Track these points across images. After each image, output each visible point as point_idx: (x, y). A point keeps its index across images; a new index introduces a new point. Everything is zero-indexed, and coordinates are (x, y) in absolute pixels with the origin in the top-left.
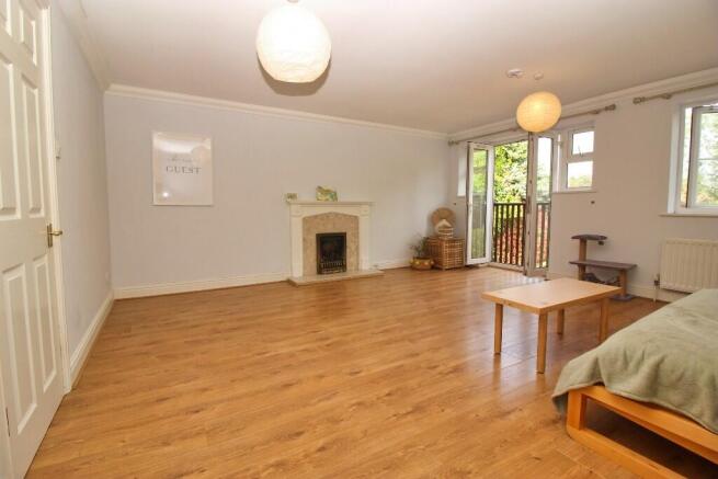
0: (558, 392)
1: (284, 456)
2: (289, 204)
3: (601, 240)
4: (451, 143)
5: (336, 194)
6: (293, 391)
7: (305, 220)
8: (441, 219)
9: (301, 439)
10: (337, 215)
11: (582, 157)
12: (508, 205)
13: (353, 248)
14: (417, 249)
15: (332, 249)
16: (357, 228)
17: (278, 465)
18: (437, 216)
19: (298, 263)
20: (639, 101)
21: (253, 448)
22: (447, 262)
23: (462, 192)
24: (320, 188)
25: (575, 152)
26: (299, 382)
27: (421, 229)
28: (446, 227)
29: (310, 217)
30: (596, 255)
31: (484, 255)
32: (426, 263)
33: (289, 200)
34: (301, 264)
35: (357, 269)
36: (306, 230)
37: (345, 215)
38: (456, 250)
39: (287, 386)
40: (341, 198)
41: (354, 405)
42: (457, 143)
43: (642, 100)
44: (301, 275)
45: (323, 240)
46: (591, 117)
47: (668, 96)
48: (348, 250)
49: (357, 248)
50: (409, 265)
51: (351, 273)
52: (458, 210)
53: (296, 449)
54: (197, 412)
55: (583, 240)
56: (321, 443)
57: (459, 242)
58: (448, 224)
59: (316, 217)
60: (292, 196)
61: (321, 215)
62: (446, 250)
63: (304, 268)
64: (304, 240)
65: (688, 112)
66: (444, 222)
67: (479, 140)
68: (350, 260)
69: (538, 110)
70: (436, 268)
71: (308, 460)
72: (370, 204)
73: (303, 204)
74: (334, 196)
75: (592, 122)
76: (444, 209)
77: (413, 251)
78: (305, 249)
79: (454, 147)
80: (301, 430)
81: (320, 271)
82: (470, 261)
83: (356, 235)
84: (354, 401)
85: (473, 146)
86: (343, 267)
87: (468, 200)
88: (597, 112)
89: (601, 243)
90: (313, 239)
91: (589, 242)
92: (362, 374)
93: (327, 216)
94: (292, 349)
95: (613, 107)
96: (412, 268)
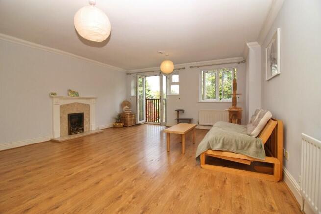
0: (197, 155)
1: (121, 206)
2: (52, 98)
3: (183, 111)
4: (128, 74)
5: (78, 93)
6: (102, 184)
7: (62, 107)
8: (126, 105)
9: (122, 198)
10: (79, 104)
11: (175, 84)
12: (152, 100)
13: (87, 120)
14: (116, 119)
15: (76, 122)
16: (89, 110)
17: (121, 209)
18: (123, 105)
19: (57, 130)
20: (191, 67)
21: (103, 209)
22: (130, 123)
23: (133, 94)
24: (70, 90)
25: (173, 81)
26: (102, 180)
27: (117, 110)
28: (127, 109)
29: (64, 105)
30: (182, 116)
31: (143, 120)
32: (121, 125)
33: (53, 96)
34: (60, 130)
35: (89, 131)
36: (62, 112)
37: (83, 104)
38: (133, 118)
39: (97, 183)
40: (81, 96)
41: (133, 181)
42: (131, 74)
43: (192, 67)
44: (59, 136)
45: (71, 117)
46: (178, 70)
47: (198, 67)
48: (85, 121)
49: (89, 120)
50: (112, 126)
51: (86, 132)
52: (132, 102)
53: (123, 202)
54: (57, 208)
55: (178, 111)
56: (132, 196)
57: (134, 115)
58: (128, 108)
59: (68, 105)
60: (54, 94)
61: (71, 104)
62: (129, 119)
63: (61, 132)
64: (61, 117)
65: (203, 72)
66: (127, 107)
67: (141, 74)
68: (86, 126)
69: (167, 66)
70: (125, 126)
71: (131, 203)
72: (95, 99)
73: (61, 98)
74: (77, 94)
75: (178, 72)
76: (126, 101)
77: (114, 119)
78: (61, 122)
79: (128, 76)
80: (120, 195)
81: (70, 133)
82: (139, 122)
83: (89, 114)
84: (132, 179)
85: (138, 76)
86: (82, 130)
87: (137, 98)
88: (179, 69)
89: (183, 112)
90: (66, 116)
91: (180, 112)
92: (127, 170)
93: (74, 104)
94: (85, 169)
95: (184, 68)
96: (114, 127)
